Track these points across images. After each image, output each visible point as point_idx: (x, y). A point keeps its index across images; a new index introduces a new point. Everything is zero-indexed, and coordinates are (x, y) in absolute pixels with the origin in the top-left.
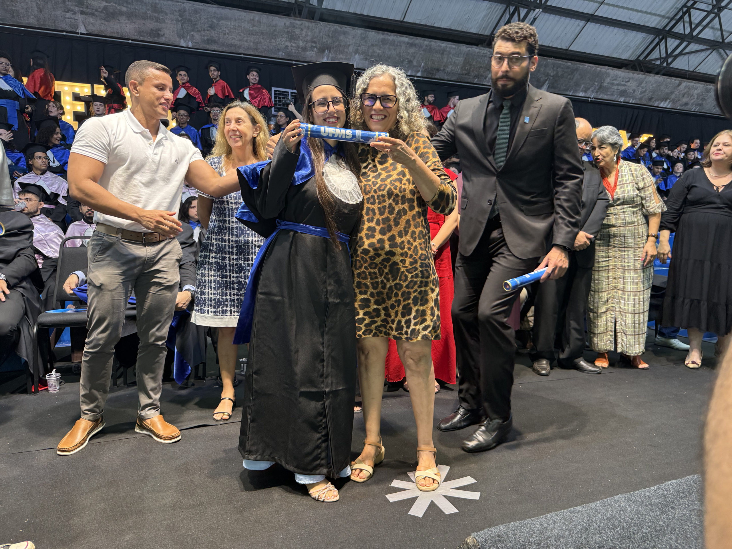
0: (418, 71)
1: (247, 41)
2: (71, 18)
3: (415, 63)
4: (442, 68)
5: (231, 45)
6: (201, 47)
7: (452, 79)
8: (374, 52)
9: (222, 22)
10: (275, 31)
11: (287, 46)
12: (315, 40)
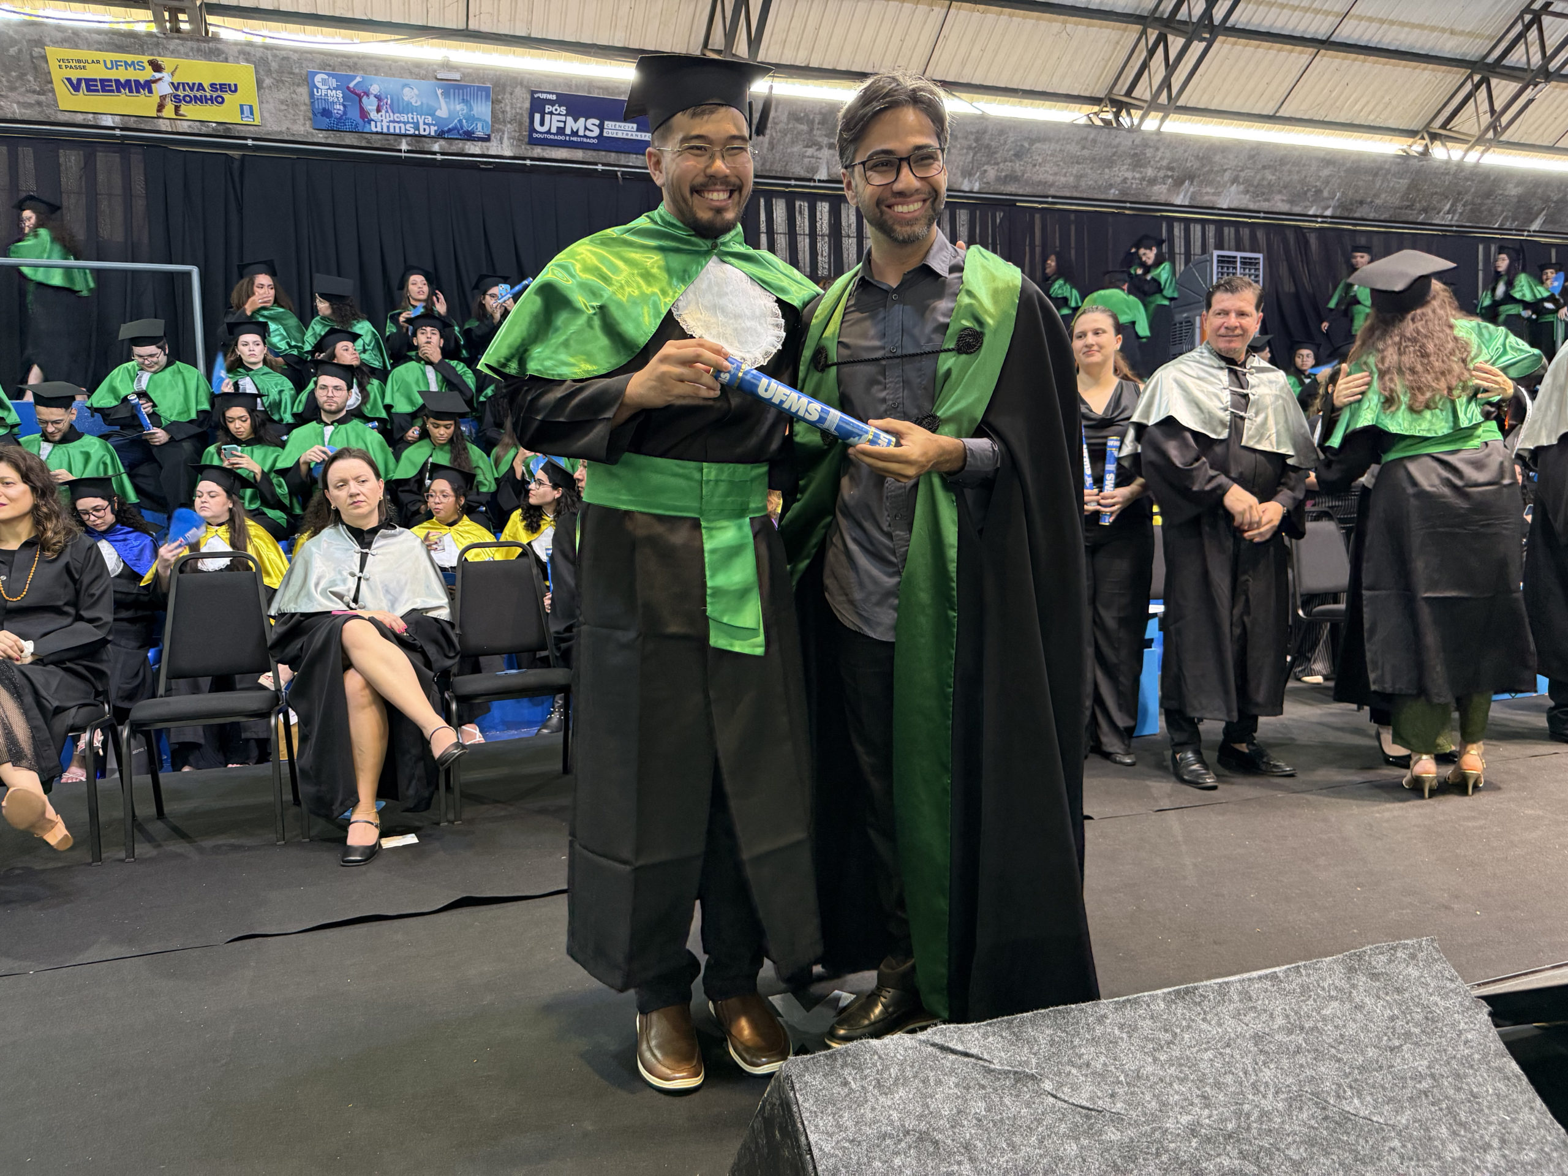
0: (1327, 208)
1: (1065, 175)
2: (812, 157)
3: (1326, 194)
4: (1369, 200)
5: (1040, 183)
6: (991, 190)
7: (1382, 218)
8: (1263, 179)
9: (1038, 145)
10: (1114, 154)
11: (1125, 180)
12: (1174, 165)
